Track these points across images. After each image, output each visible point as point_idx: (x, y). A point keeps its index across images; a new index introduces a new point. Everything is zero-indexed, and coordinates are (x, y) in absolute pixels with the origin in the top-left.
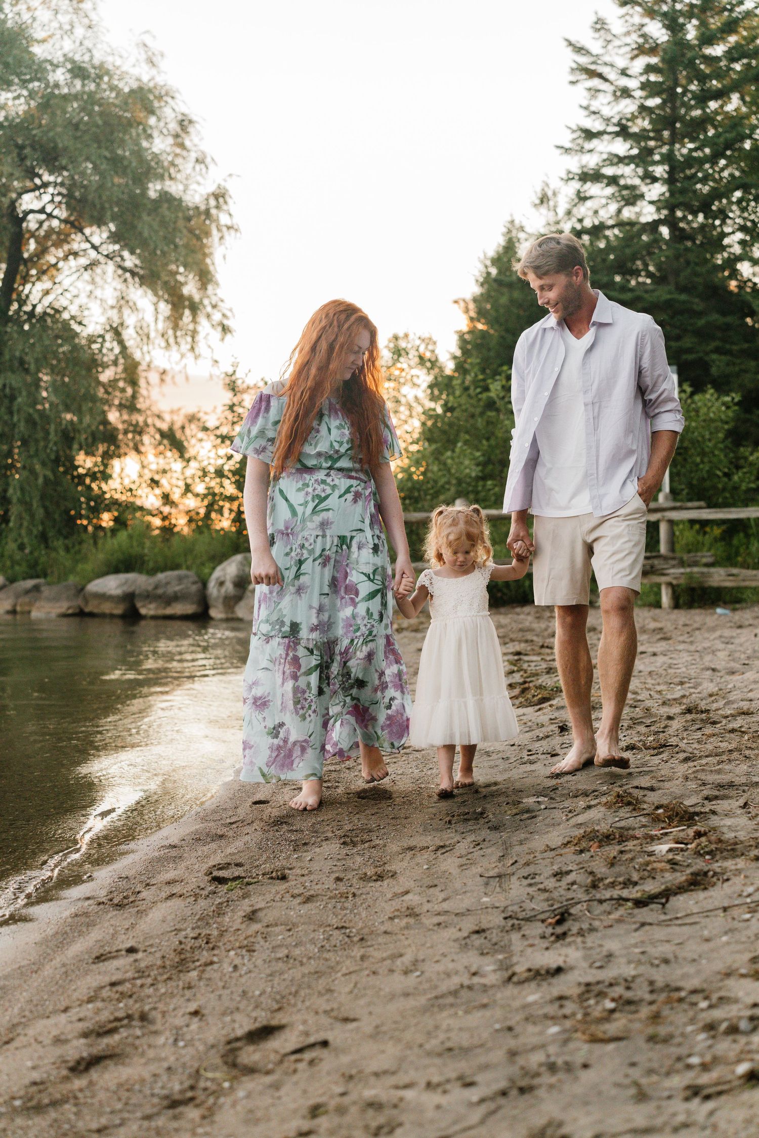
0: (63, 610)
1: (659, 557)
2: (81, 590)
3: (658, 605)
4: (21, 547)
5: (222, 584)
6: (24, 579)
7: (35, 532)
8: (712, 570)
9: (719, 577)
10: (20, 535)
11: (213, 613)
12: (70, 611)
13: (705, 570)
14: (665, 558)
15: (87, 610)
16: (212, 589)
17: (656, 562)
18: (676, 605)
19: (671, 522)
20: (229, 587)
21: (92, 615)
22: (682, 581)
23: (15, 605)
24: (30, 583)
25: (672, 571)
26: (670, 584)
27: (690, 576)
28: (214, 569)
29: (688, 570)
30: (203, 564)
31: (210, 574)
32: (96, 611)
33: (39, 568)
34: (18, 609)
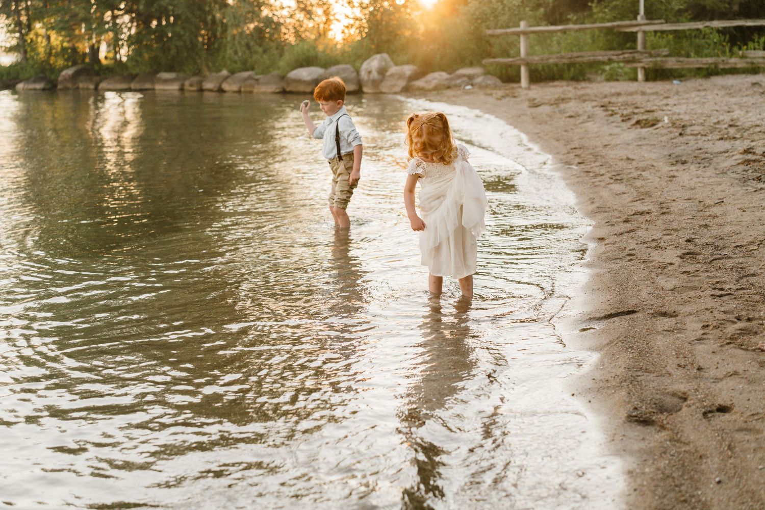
0: (273, 90)
1: (638, 52)
2: (283, 78)
3: (635, 79)
4: (236, 52)
5: (370, 72)
6: (240, 71)
7: (243, 43)
8: (669, 59)
9: (672, 63)
10: (234, 45)
11: (365, 90)
12: (278, 90)
13: (664, 59)
14: (641, 53)
15: (288, 89)
16: (364, 75)
17: (636, 55)
18: (647, 79)
19: (645, 32)
20: (375, 75)
21: (291, 93)
22: (651, 65)
23: (240, 87)
24: (246, 74)
25: (645, 60)
26: (644, 68)
27: (656, 63)
28: (362, 64)
29: (654, 59)
30: (355, 61)
31: (360, 67)
32: (294, 89)
33: (248, 65)
34: (243, 89)
